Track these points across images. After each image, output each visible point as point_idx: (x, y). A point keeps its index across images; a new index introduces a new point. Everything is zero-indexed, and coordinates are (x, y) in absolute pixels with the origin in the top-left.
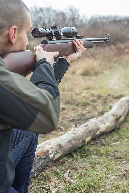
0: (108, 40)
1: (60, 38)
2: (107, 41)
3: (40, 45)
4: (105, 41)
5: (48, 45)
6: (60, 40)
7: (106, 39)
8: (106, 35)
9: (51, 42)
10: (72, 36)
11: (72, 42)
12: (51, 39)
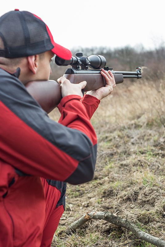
0: (140, 74)
1: (87, 68)
2: (139, 76)
3: (64, 75)
4: (137, 76)
5: (75, 75)
6: (87, 71)
7: (137, 73)
8: (137, 68)
9: (78, 72)
10: (100, 66)
11: (100, 73)
12: (77, 69)
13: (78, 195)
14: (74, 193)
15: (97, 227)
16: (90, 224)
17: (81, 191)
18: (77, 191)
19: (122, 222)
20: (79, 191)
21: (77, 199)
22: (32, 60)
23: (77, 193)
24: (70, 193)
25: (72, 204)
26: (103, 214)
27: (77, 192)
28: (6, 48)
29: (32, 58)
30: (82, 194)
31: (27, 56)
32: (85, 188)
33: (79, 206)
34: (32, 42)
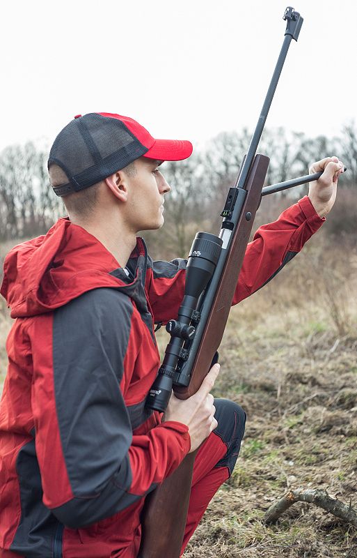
13: (315, 461)
14: (308, 456)
15: (314, 517)
16: (303, 511)
17: (322, 455)
18: (314, 453)
19: (343, 510)
20: (317, 454)
21: (310, 468)
22: (113, 182)
23: (314, 458)
24: (300, 457)
25: (295, 475)
26: (313, 494)
27: (313, 456)
28: (70, 179)
29: (111, 180)
30: (322, 460)
31: (103, 179)
32: (330, 449)
33: (307, 480)
34: (104, 156)
